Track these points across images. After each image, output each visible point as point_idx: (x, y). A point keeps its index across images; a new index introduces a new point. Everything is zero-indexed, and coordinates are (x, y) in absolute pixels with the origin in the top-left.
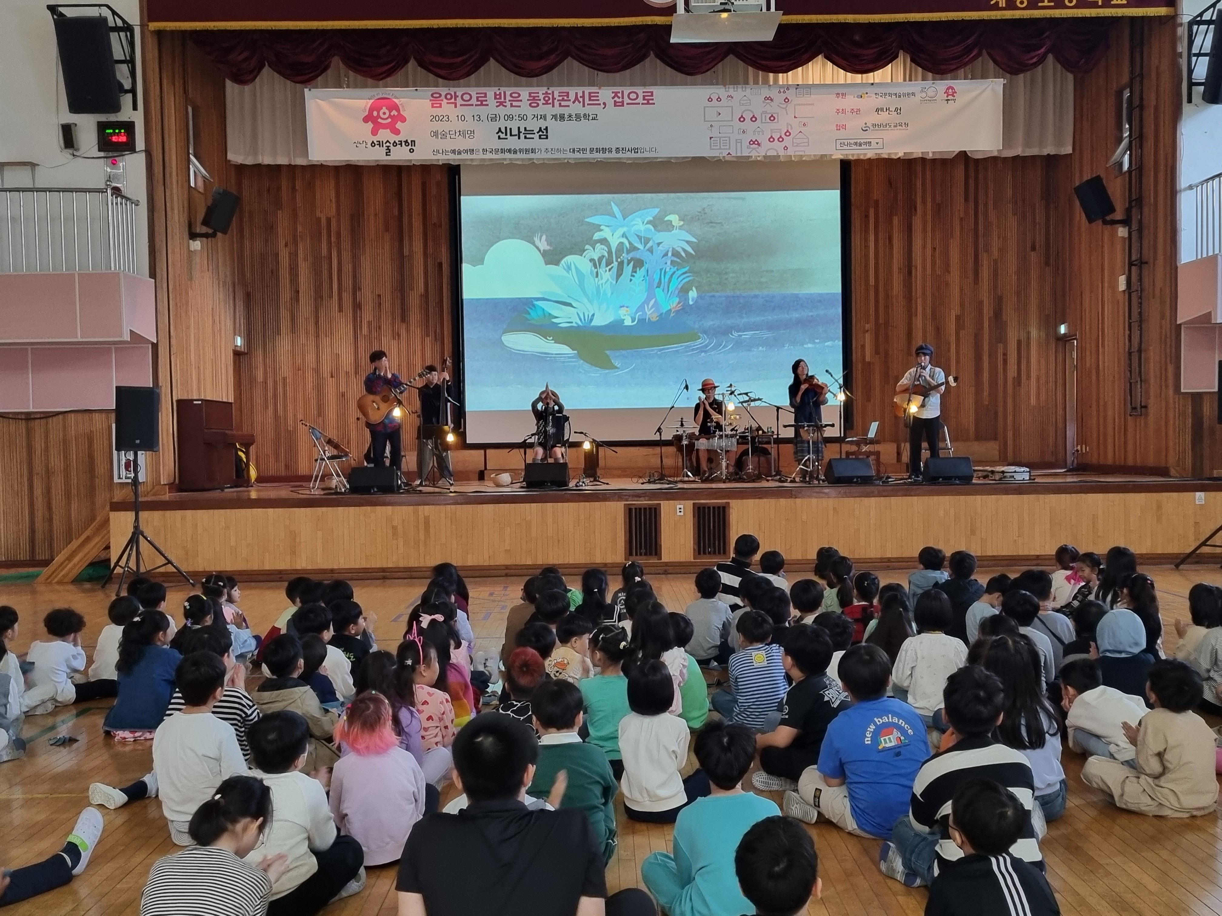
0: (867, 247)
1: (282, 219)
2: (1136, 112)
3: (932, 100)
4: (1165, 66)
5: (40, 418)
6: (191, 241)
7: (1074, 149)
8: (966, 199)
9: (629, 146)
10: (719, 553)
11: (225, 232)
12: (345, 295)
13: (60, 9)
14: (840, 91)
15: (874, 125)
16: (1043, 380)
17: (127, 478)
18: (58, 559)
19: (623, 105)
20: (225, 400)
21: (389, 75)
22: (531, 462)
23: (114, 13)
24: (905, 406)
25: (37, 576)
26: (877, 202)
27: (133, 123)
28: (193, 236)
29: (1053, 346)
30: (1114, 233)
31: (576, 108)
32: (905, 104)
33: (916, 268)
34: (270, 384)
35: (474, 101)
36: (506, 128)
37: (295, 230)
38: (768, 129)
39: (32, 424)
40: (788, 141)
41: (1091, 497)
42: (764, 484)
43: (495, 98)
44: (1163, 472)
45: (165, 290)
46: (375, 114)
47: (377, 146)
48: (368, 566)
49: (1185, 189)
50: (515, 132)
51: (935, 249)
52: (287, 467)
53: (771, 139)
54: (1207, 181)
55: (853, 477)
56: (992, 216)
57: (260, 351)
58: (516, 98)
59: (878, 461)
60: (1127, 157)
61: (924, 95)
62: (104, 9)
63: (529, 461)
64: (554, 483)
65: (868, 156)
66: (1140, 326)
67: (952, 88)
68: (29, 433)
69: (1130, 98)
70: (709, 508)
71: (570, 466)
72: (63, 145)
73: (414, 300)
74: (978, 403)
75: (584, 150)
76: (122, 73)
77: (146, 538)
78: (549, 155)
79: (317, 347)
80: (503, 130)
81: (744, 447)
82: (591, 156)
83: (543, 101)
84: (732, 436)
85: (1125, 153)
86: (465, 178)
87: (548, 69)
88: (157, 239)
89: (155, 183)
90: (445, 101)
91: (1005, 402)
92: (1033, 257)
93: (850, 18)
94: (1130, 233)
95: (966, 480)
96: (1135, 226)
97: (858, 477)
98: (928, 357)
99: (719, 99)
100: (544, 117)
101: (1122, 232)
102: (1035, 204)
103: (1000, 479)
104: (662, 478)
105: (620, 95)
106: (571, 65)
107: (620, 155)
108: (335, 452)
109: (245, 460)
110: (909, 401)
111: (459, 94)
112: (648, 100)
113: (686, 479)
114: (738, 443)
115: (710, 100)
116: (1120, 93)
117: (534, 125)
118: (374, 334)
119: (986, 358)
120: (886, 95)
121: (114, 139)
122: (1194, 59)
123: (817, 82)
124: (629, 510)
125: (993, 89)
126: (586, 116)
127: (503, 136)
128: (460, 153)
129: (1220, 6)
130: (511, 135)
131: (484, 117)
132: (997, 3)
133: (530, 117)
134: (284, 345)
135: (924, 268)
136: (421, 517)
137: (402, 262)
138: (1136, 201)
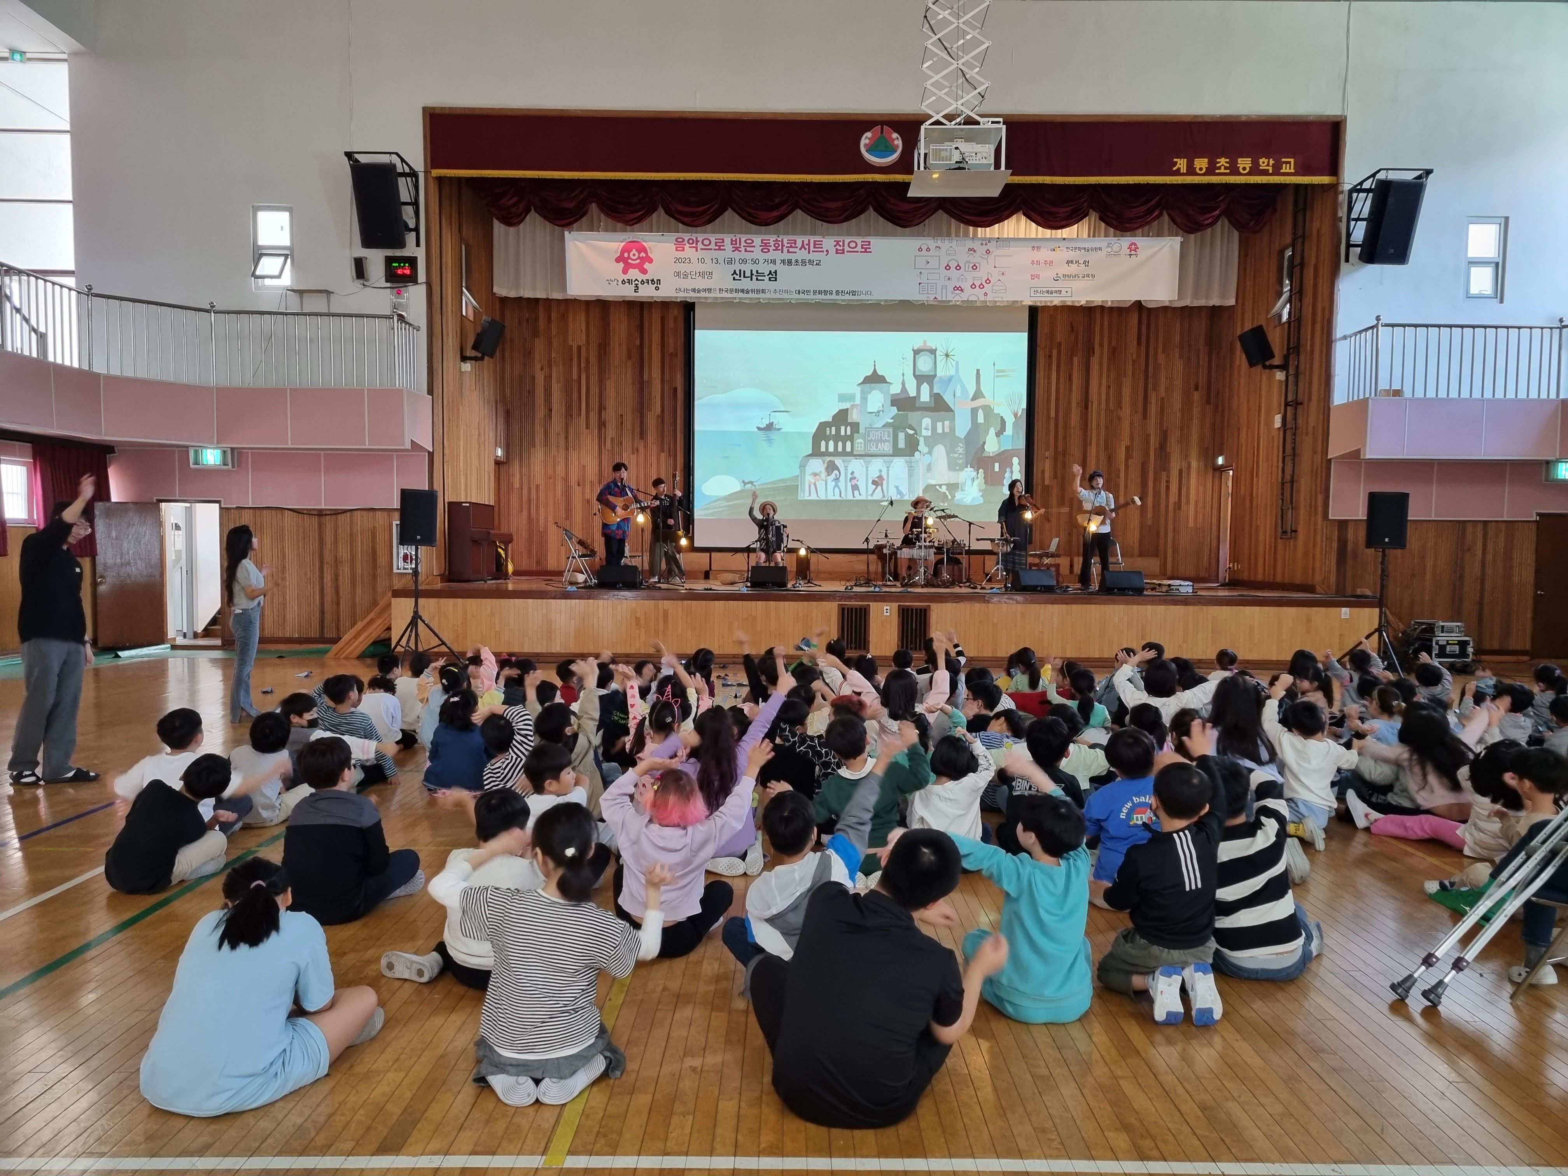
0: (1049, 383)
1: (539, 346)
2: (1297, 270)
3: (1117, 254)
4: (1326, 229)
5: (331, 514)
6: (462, 363)
7: (1237, 301)
8: (1139, 343)
9: (848, 289)
11: (491, 356)
12: (592, 414)
13: (356, 156)
14: (1036, 244)
15: (1065, 276)
16: (1200, 504)
17: (404, 569)
18: (346, 638)
19: (843, 253)
20: (487, 503)
21: (639, 220)
22: (754, 565)
23: (403, 160)
24: (1085, 524)
25: (327, 652)
26: (1060, 344)
27: (416, 258)
28: (464, 359)
29: (1210, 475)
30: (1271, 378)
31: (802, 255)
32: (1092, 257)
33: (1092, 403)
34: (525, 491)
35: (713, 246)
36: (740, 270)
37: (550, 355)
38: (970, 277)
39: (323, 519)
40: (988, 288)
41: (1248, 609)
42: (957, 590)
43: (732, 244)
44: (1310, 588)
45: (441, 405)
46: (626, 255)
47: (627, 284)
49: (1341, 339)
50: (748, 274)
51: (1109, 387)
52: (538, 562)
53: (973, 286)
54: (1360, 332)
55: (1038, 586)
56: (1161, 357)
57: (517, 461)
58: (750, 244)
59: (1058, 571)
60: (1286, 310)
61: (1109, 250)
62: (395, 156)
63: (753, 563)
64: (774, 584)
65: (1054, 304)
66: (1294, 460)
67: (1135, 244)
68: (321, 525)
69: (1291, 259)
70: (912, 610)
71: (788, 569)
72: (355, 277)
73: (651, 420)
74: (1142, 525)
75: (808, 292)
76: (408, 213)
77: (423, 622)
78: (777, 296)
79: (567, 459)
80: (738, 272)
81: (940, 557)
82: (814, 297)
83: (773, 247)
84: (930, 547)
85: (1285, 306)
86: (699, 314)
87: (779, 219)
88: (435, 361)
89: (434, 310)
90: (688, 245)
91: (1166, 524)
92: (1196, 396)
93: (1048, 180)
94: (1287, 377)
95: (1139, 591)
96: (1292, 371)
97: (1041, 586)
99: (928, 250)
100: (774, 262)
101: (1280, 376)
102: (1199, 350)
103: (1167, 592)
104: (868, 582)
105: (841, 244)
106: (799, 215)
107: (840, 297)
108: (585, 551)
109: (504, 556)
110: (1089, 520)
111: (700, 239)
112: (866, 249)
113: (888, 583)
114: (935, 554)
115: (920, 250)
116: (1281, 253)
117: (765, 268)
118: (616, 449)
119: (1151, 484)
120: (1076, 248)
121: (400, 272)
122: (1353, 223)
123: (1011, 236)
124: (842, 609)
125: (1171, 247)
126: (811, 262)
127: (737, 277)
128: (699, 291)
129: (1381, 176)
130: (744, 277)
131: (721, 261)
132: (1179, 169)
133: (762, 261)
134: (538, 456)
135: (1099, 403)
136: (661, 610)
137: (642, 386)
138: (1294, 348)
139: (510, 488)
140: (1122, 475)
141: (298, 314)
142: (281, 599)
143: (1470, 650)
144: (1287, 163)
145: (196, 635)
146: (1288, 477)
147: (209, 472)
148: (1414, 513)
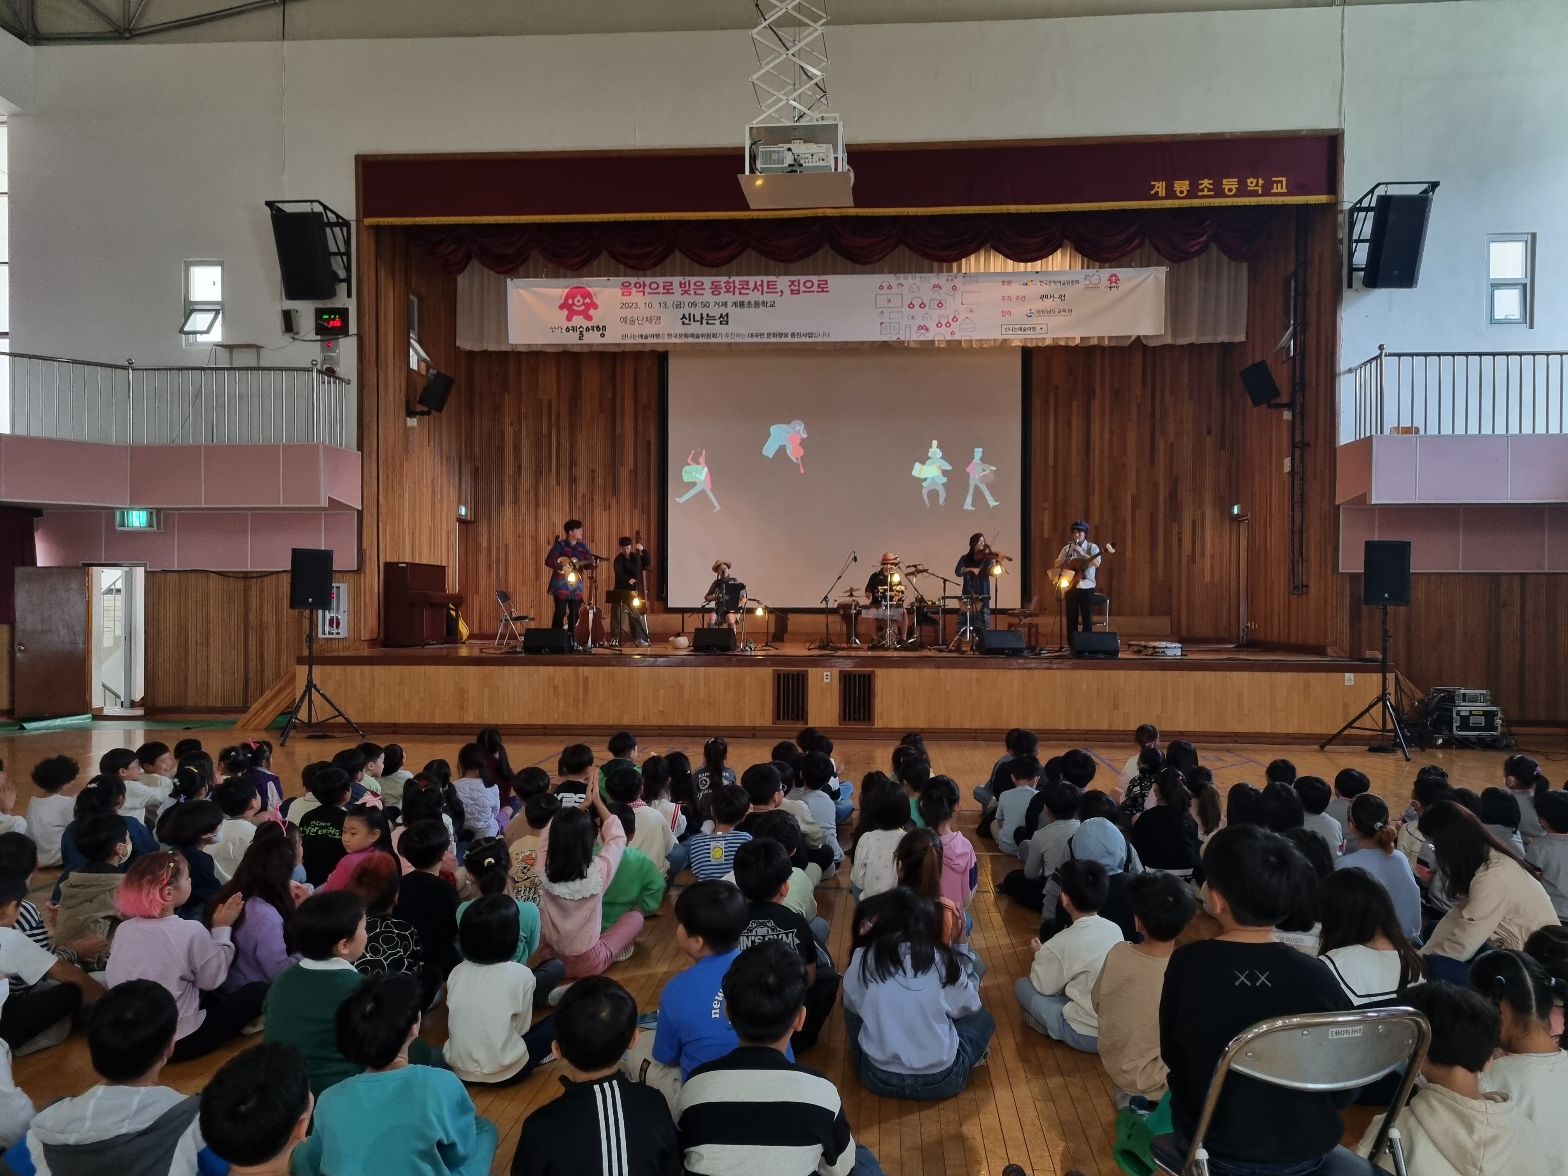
0: (1046, 430)
1: (509, 401)
3: (1096, 287)
4: (1327, 252)
5: (257, 577)
6: (408, 419)
7: (1247, 337)
8: (1144, 385)
9: (804, 331)
10: (864, 719)
11: (440, 411)
12: (562, 470)
13: (277, 205)
14: (1006, 279)
15: (1039, 311)
16: (1217, 559)
17: (330, 633)
18: (254, 707)
19: (799, 293)
20: (438, 564)
21: (583, 266)
23: (326, 208)
24: (1056, 581)
25: (235, 723)
26: (1056, 387)
27: (347, 309)
28: (411, 413)
29: (1227, 526)
30: (1279, 416)
31: (755, 296)
32: (1069, 291)
33: (1094, 451)
34: (494, 550)
35: (661, 290)
36: (690, 315)
37: (520, 409)
38: (936, 314)
39: (249, 582)
40: (955, 326)
41: (1236, 675)
43: (681, 287)
44: (1320, 650)
45: (375, 462)
46: (570, 301)
47: (571, 332)
48: (531, 722)
49: (1345, 373)
50: (698, 318)
51: (1112, 433)
53: (939, 325)
54: (1365, 364)
55: (1004, 649)
56: (1169, 400)
57: (485, 522)
58: (700, 286)
60: (1292, 342)
61: (1087, 282)
62: (317, 204)
64: (720, 649)
66: (1302, 507)
67: (1116, 276)
68: (246, 589)
70: (855, 675)
72: (284, 330)
73: (624, 474)
74: (1152, 581)
75: (762, 335)
76: (338, 264)
77: (318, 690)
78: (729, 339)
79: (536, 516)
80: (687, 316)
82: (769, 340)
83: (724, 290)
85: (1289, 340)
86: (672, 364)
87: (730, 259)
89: (366, 363)
90: (634, 289)
91: (1179, 580)
92: (1209, 440)
93: (1012, 208)
94: (1294, 416)
95: (1112, 654)
96: (1298, 410)
97: (1009, 649)
98: (1083, 534)
99: (890, 287)
100: (725, 304)
101: (1287, 415)
102: (1210, 390)
103: (1153, 655)
105: (796, 283)
106: (748, 256)
107: (796, 340)
109: (456, 618)
110: (1060, 575)
111: (647, 283)
112: (823, 288)
113: (854, 645)
115: (881, 287)
116: (1287, 282)
117: (716, 312)
118: (587, 506)
119: (1161, 537)
120: (1050, 282)
121: (331, 324)
122: (1354, 245)
123: (982, 271)
124: (778, 676)
125: (1155, 277)
126: (764, 303)
127: (687, 321)
128: (646, 337)
129: (1380, 191)
130: (694, 321)
131: (669, 305)
132: (1157, 192)
133: (712, 304)
134: (507, 514)
135: (1102, 451)
136: (581, 677)
137: (614, 440)
138: (1299, 385)
139: (478, 548)
140: (1129, 527)
141: (227, 369)
142: (205, 667)
143: (1498, 722)
144: (1277, 182)
145: (133, 705)
146: (1297, 528)
147: (136, 535)
148: (1418, 564)
